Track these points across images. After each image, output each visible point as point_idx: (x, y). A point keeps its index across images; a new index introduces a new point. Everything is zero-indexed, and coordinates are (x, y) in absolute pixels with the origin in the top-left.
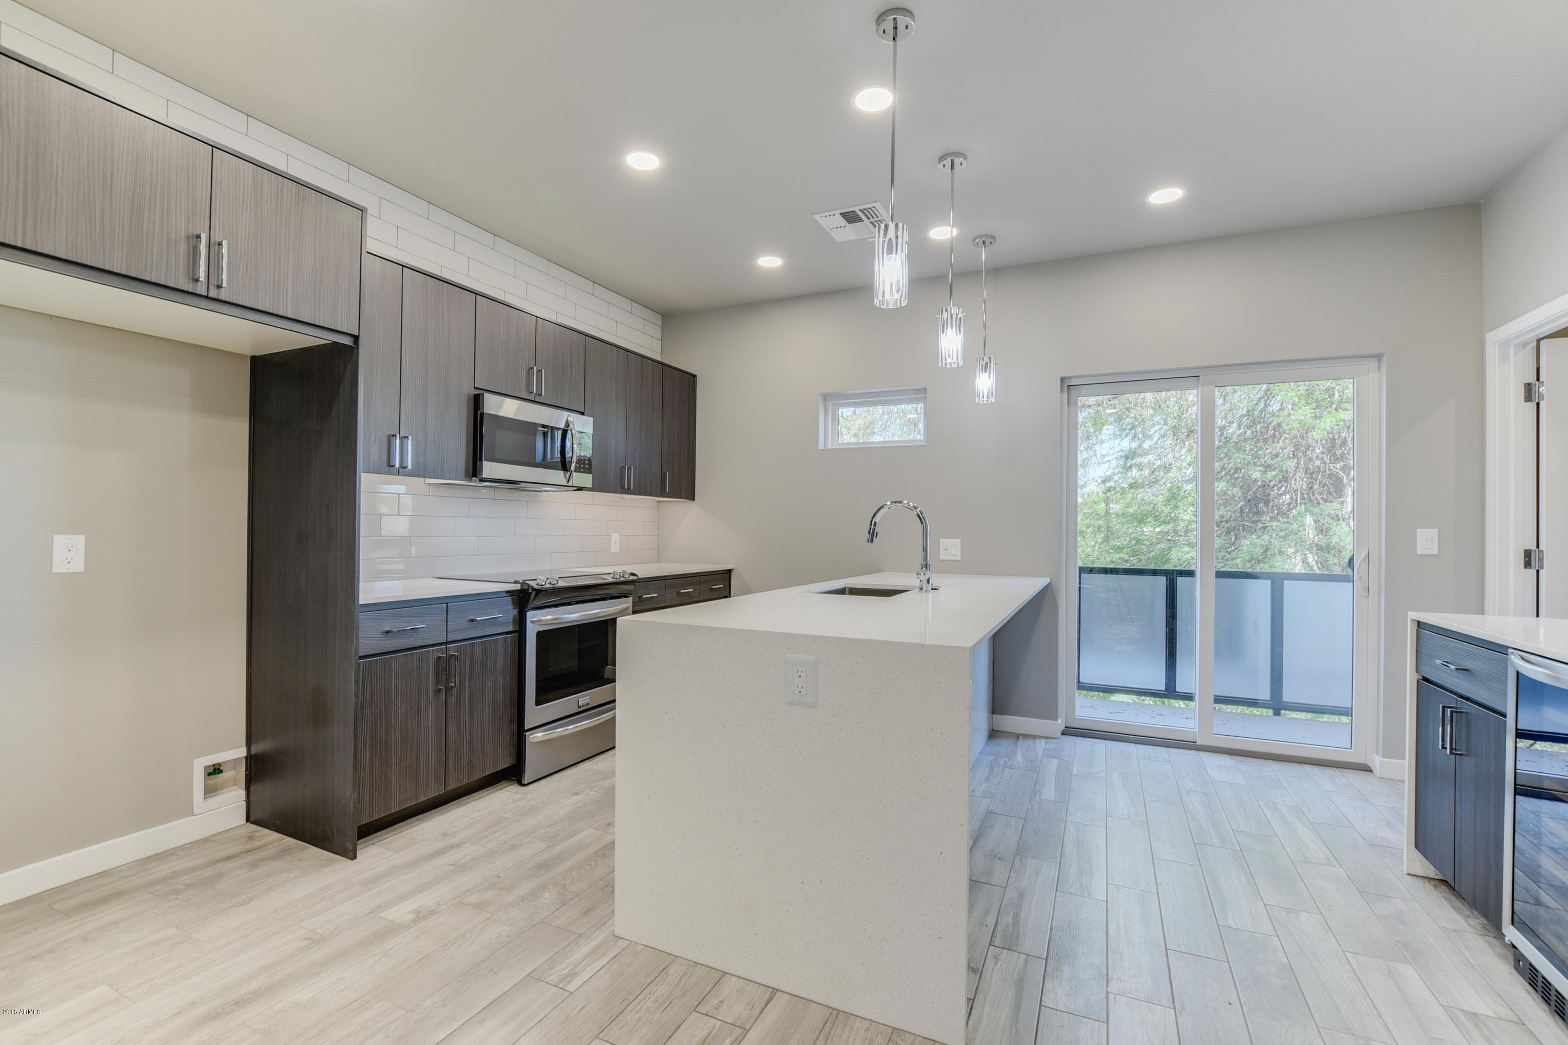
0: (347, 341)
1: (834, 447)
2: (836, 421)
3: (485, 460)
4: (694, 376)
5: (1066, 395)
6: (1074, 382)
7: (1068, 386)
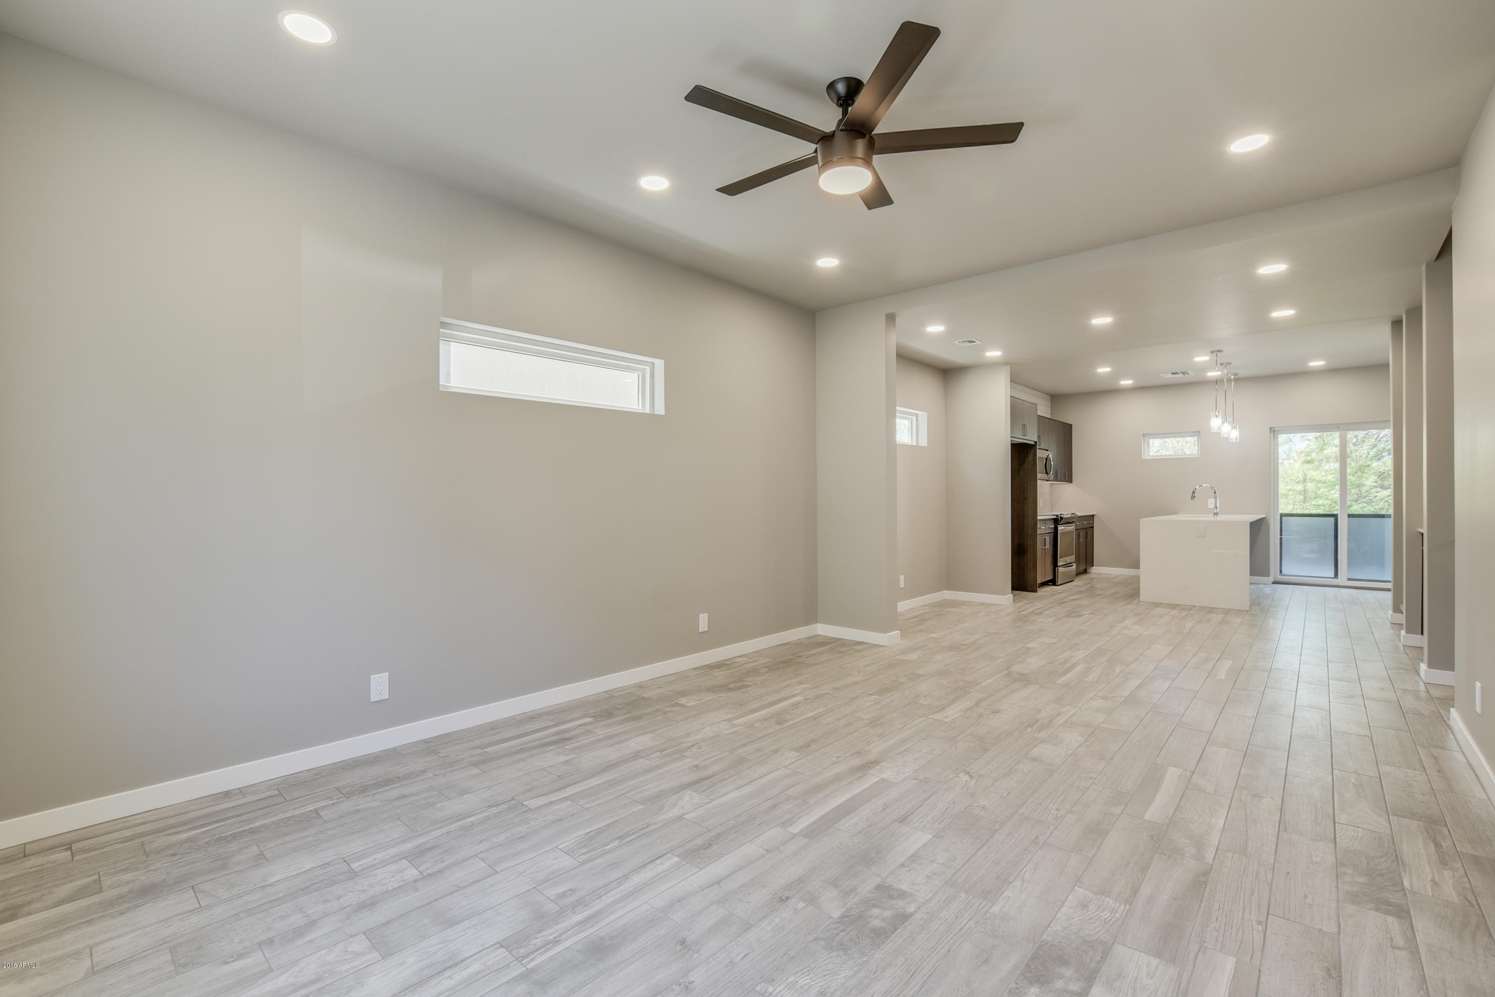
0: (1033, 443)
1: (1148, 458)
2: (1148, 445)
3: (1039, 473)
4: (1071, 425)
5: (1272, 435)
6: (1276, 429)
7: (1273, 431)
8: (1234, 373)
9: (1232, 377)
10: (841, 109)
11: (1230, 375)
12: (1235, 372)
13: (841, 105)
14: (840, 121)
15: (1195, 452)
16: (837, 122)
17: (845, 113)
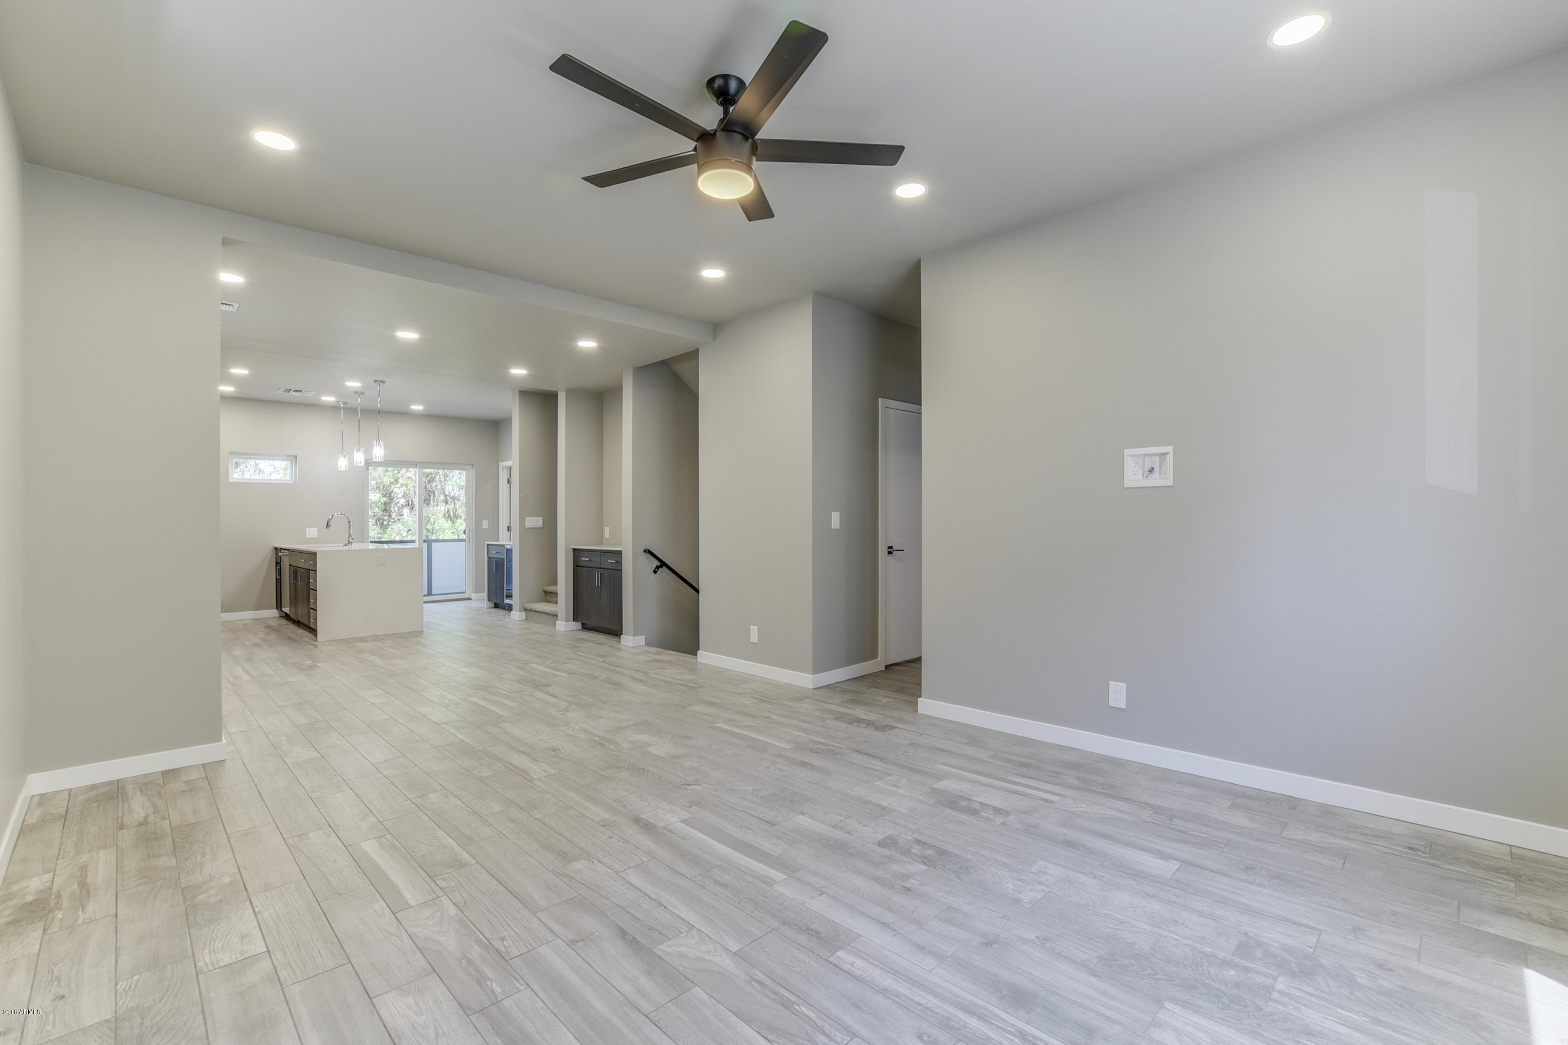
2: (236, 464)
8: (344, 402)
9: (342, 405)
10: (722, 108)
11: (340, 403)
12: (346, 401)
13: (721, 104)
14: (722, 120)
15: (288, 478)
16: (718, 122)
17: (726, 112)
